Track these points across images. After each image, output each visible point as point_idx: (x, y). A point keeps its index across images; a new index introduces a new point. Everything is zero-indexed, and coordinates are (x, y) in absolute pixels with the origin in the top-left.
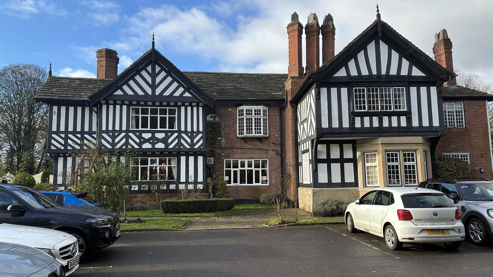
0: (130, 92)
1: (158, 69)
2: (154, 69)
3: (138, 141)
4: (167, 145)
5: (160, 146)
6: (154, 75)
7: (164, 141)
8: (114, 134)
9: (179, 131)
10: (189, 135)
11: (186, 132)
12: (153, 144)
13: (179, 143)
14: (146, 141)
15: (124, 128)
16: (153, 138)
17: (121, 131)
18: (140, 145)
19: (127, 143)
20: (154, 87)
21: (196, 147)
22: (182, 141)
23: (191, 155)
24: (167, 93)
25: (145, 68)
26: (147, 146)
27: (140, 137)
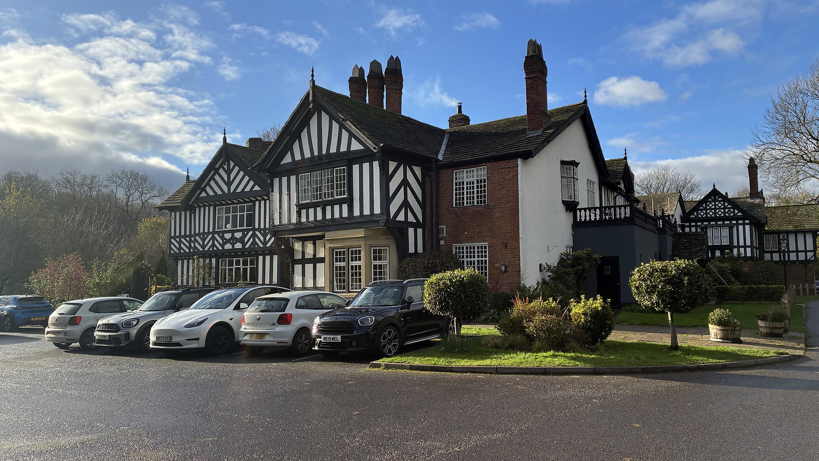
0: (211, 193)
1: (232, 164)
2: (229, 166)
3: (221, 242)
4: (244, 244)
5: (238, 246)
6: (229, 172)
7: (241, 240)
8: (204, 236)
9: (254, 229)
10: (262, 232)
11: (259, 229)
12: (233, 245)
13: (254, 243)
14: (228, 241)
15: (211, 230)
16: (233, 237)
17: (209, 233)
18: (223, 246)
19: (213, 245)
20: (229, 184)
21: (268, 245)
22: (257, 240)
23: (268, 254)
24: (239, 190)
25: (221, 166)
26: (228, 246)
27: (223, 238)
